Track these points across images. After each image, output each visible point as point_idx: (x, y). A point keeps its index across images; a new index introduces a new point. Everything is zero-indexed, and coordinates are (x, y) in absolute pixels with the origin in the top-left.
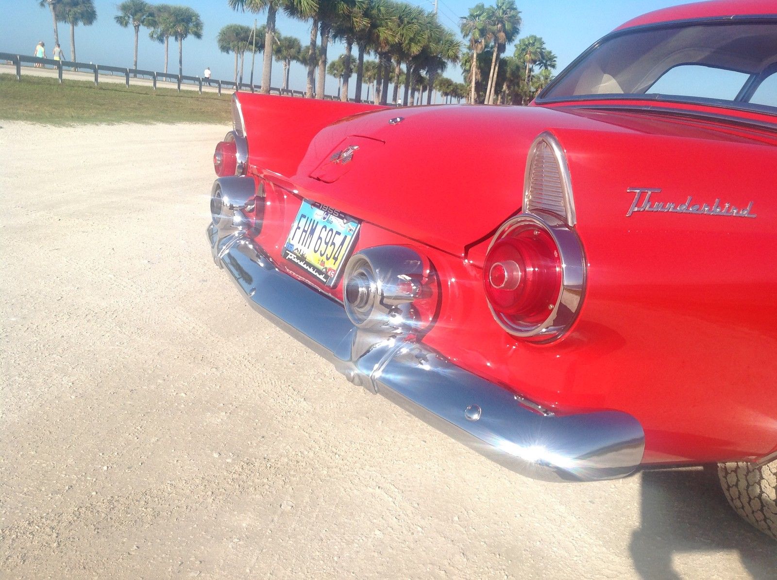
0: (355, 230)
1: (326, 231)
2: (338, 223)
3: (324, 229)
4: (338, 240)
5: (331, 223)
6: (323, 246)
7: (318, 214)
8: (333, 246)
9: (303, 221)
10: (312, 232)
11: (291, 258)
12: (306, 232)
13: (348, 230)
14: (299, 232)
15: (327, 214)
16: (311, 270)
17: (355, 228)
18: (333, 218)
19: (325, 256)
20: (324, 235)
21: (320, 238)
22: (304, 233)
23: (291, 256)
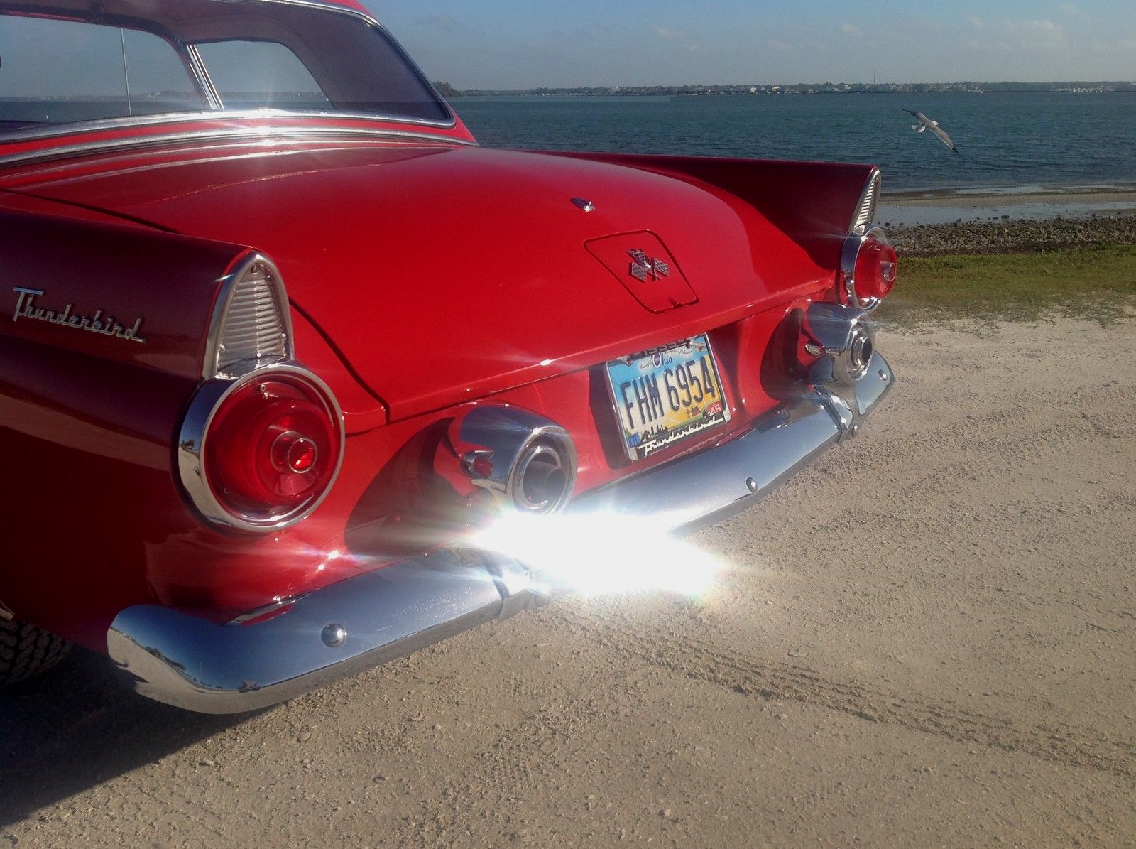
0: (707, 343)
1: (672, 375)
2: (679, 354)
3: (668, 376)
4: (696, 370)
5: (670, 360)
6: (683, 394)
7: (644, 366)
8: (695, 382)
9: (630, 392)
10: (655, 393)
11: (650, 449)
12: (645, 400)
13: (698, 350)
14: (635, 411)
15: (657, 356)
16: (691, 431)
17: (704, 343)
18: (668, 354)
19: (693, 401)
20: (672, 381)
21: (670, 389)
22: (644, 405)
23: (649, 446)
